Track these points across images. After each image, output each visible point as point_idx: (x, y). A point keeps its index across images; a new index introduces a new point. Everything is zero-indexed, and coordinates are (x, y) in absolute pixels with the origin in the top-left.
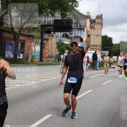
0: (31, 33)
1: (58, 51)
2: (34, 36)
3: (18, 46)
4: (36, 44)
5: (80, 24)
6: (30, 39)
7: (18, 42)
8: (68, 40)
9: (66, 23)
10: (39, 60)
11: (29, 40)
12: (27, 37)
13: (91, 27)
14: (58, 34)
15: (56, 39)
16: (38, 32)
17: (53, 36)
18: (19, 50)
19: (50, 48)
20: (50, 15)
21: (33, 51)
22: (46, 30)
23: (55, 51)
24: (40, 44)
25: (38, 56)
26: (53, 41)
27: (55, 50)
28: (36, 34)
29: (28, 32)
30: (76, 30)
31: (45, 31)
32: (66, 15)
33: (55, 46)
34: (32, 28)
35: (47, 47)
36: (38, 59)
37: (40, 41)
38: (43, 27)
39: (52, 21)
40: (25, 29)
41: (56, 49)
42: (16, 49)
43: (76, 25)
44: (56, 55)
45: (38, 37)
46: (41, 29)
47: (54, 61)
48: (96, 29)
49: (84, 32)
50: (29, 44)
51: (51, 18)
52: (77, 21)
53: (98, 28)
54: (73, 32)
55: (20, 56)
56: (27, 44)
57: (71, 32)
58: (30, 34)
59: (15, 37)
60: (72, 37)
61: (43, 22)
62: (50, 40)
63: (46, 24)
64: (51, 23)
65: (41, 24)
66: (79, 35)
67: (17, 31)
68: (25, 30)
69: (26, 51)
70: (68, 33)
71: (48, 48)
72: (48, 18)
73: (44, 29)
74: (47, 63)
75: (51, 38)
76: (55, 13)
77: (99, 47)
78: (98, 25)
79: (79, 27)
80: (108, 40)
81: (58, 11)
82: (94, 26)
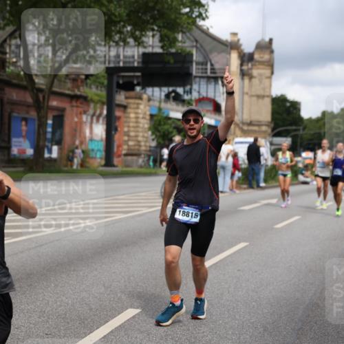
0: (81, 88)
1: (154, 137)
2: (89, 98)
3: (47, 124)
4: (95, 118)
5: (212, 65)
6: (77, 107)
7: (47, 113)
8: (180, 108)
9: (175, 62)
10: (103, 162)
11: (75, 109)
12: (69, 100)
13: (243, 74)
14: (153, 91)
15: (149, 106)
16: (99, 88)
17: (140, 98)
18: (49, 136)
19: (132, 129)
20: (131, 41)
21: (87, 139)
22: (121, 82)
23: (145, 139)
24: (105, 119)
25: (99, 150)
26: (140, 111)
27: (146, 135)
28: (93, 91)
29: (73, 87)
30: (203, 82)
31: (118, 83)
32: (175, 40)
33: (147, 123)
34: (83, 77)
35: (124, 127)
36: (99, 160)
37: (105, 112)
38: (112, 72)
39: (136, 57)
40: (63, 79)
41: (150, 133)
42: (41, 132)
43: (202, 69)
44: (148, 149)
45: (99, 101)
46: (106, 77)
47: (143, 164)
48: (255, 77)
50: (76, 119)
51: (133, 49)
52: (205, 58)
53: (260, 75)
54: (195, 87)
55: (50, 151)
56: (71, 119)
57: (188, 88)
58: (78, 93)
59: (37, 100)
60: (191, 100)
61: (112, 59)
62: (130, 108)
63: (121, 64)
64: (133, 62)
65: (107, 65)
66: (211, 95)
67: (42, 84)
68: (65, 82)
69: (67, 139)
70: (180, 90)
71: (126, 129)
72: (126, 49)
73: (115, 79)
74: (125, 169)
75: (134, 103)
76: (143, 35)
77: (264, 128)
78: (261, 67)
79: (209, 74)
80: (289, 107)
81: (153, 30)
82: (250, 71)
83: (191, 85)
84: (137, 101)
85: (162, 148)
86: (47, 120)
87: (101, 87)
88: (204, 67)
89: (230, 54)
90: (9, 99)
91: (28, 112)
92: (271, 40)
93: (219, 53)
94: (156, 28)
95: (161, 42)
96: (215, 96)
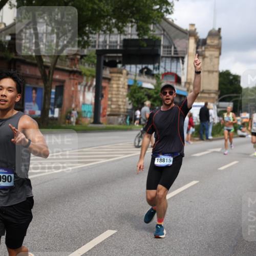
0: (77, 65)
1: (130, 102)
2: (83, 73)
3: (51, 92)
4: (87, 89)
5: (175, 48)
6: (74, 79)
8: (151, 80)
9: (148, 46)
10: (92, 121)
11: (72, 81)
12: (68, 74)
13: (199, 54)
14: (131, 68)
15: (127, 78)
16: (91, 65)
17: (121, 73)
18: (52, 101)
19: (114, 96)
20: (115, 30)
21: (81, 103)
22: (107, 61)
23: (124, 103)
24: (95, 89)
25: (89, 112)
26: (120, 82)
27: (124, 100)
28: (86, 68)
29: (71, 65)
30: (168, 61)
31: (105, 62)
32: (148, 29)
33: (125, 92)
34: (79, 57)
35: (108, 94)
36: (89, 119)
37: (94, 83)
38: (100, 53)
39: (119, 42)
40: (64, 59)
41: (127, 99)
42: (47, 98)
43: (168, 51)
44: (126, 110)
45: (91, 75)
46: (96, 57)
47: (122, 122)
48: (207, 57)
49: (183, 63)
50: (73, 89)
51: (116, 36)
52: (170, 42)
53: (211, 55)
54: (162, 64)
55: (53, 112)
56: (69, 88)
57: (157, 65)
58: (75, 69)
59: (44, 74)
60: (159, 74)
61: (101, 44)
62: (114, 80)
63: (108, 48)
64: (117, 46)
65: (97, 48)
66: (174, 70)
67: (49, 63)
68: (65, 61)
69: (66, 103)
70: (151, 67)
71: (110, 96)
72: (111, 36)
73: (103, 58)
74: (108, 126)
75: (116, 77)
76: (124, 26)
77: (213, 95)
78: (211, 49)
79: (173, 55)
80: (232, 79)
81: (132, 22)
82: (203, 53)
83: (159, 63)
84: (119, 75)
85: (136, 110)
86: (51, 89)
87: (92, 65)
88: (169, 49)
89: (189, 40)
90: (23, 74)
91: (37, 83)
92: (220, 29)
93: (181, 39)
94: (134, 20)
95: (137, 30)
96: (177, 71)
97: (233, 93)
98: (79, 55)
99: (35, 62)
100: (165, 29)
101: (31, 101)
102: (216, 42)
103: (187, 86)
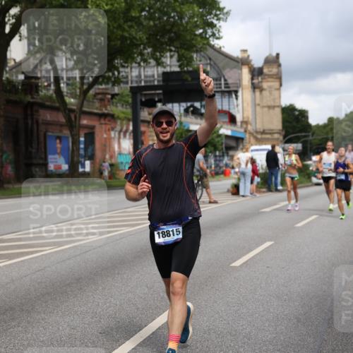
0: (108, 107)
2: (116, 116)
3: (79, 142)
4: (122, 134)
5: (225, 80)
6: (106, 124)
7: (79, 132)
8: (199, 121)
9: (192, 80)
11: (103, 126)
12: (95, 118)
13: (254, 87)
14: (173, 107)
16: (124, 106)
18: (82, 152)
20: (153, 62)
21: (116, 153)
22: (143, 100)
24: (132, 134)
25: (127, 163)
28: (119, 109)
29: (101, 106)
32: (192, 57)
34: (109, 96)
35: (149, 140)
37: (131, 128)
38: (135, 91)
39: (156, 77)
40: (91, 100)
42: (75, 148)
43: (216, 85)
45: (125, 117)
46: (130, 96)
48: (264, 90)
49: (237, 99)
50: (105, 136)
51: (152, 69)
52: (219, 74)
53: (270, 87)
55: (83, 166)
56: (100, 135)
57: (204, 103)
58: (106, 112)
59: (69, 120)
61: (134, 79)
63: (143, 84)
64: (154, 81)
65: (130, 85)
66: (226, 108)
68: (93, 102)
69: (98, 154)
70: (197, 105)
72: (146, 70)
73: (139, 95)
76: (162, 56)
77: (276, 136)
78: (270, 80)
79: (223, 88)
80: (298, 115)
81: (171, 51)
82: (260, 84)
86: (79, 137)
87: (126, 105)
88: (218, 82)
89: (241, 69)
90: (43, 120)
91: (61, 131)
92: (278, 55)
93: (232, 69)
94: (173, 49)
95: (178, 61)
96: (229, 109)
97: (301, 131)
98: (109, 94)
99: (57, 105)
100: (211, 57)
101: (55, 153)
102: (275, 70)
103: (245, 126)
